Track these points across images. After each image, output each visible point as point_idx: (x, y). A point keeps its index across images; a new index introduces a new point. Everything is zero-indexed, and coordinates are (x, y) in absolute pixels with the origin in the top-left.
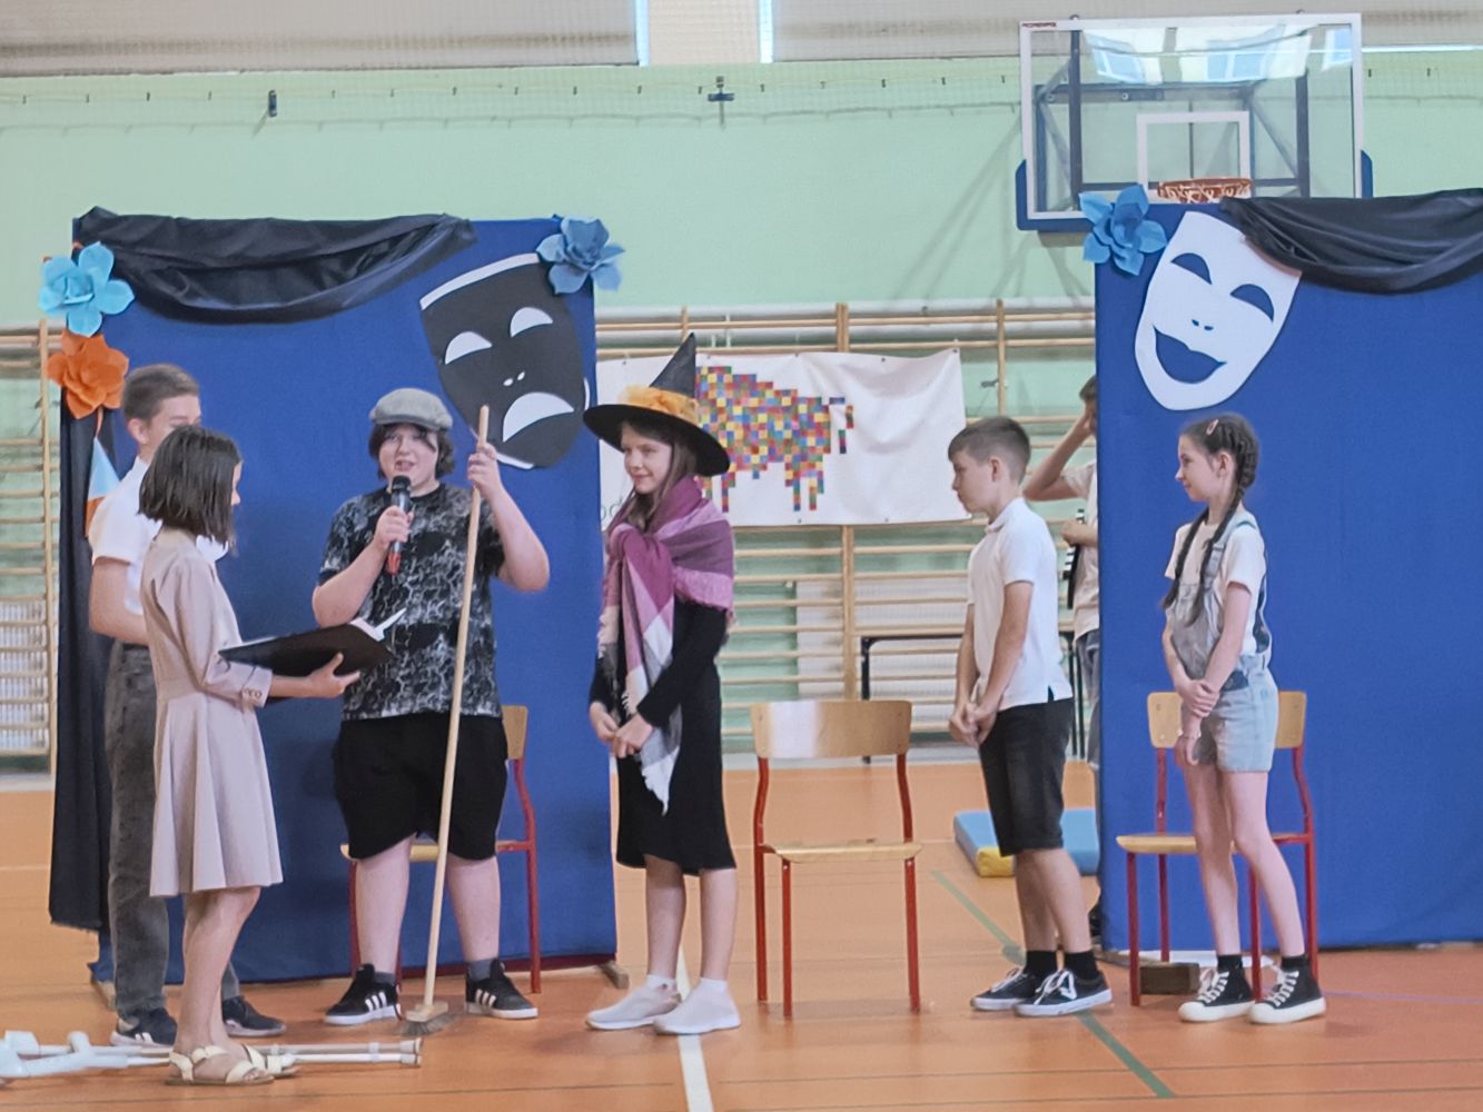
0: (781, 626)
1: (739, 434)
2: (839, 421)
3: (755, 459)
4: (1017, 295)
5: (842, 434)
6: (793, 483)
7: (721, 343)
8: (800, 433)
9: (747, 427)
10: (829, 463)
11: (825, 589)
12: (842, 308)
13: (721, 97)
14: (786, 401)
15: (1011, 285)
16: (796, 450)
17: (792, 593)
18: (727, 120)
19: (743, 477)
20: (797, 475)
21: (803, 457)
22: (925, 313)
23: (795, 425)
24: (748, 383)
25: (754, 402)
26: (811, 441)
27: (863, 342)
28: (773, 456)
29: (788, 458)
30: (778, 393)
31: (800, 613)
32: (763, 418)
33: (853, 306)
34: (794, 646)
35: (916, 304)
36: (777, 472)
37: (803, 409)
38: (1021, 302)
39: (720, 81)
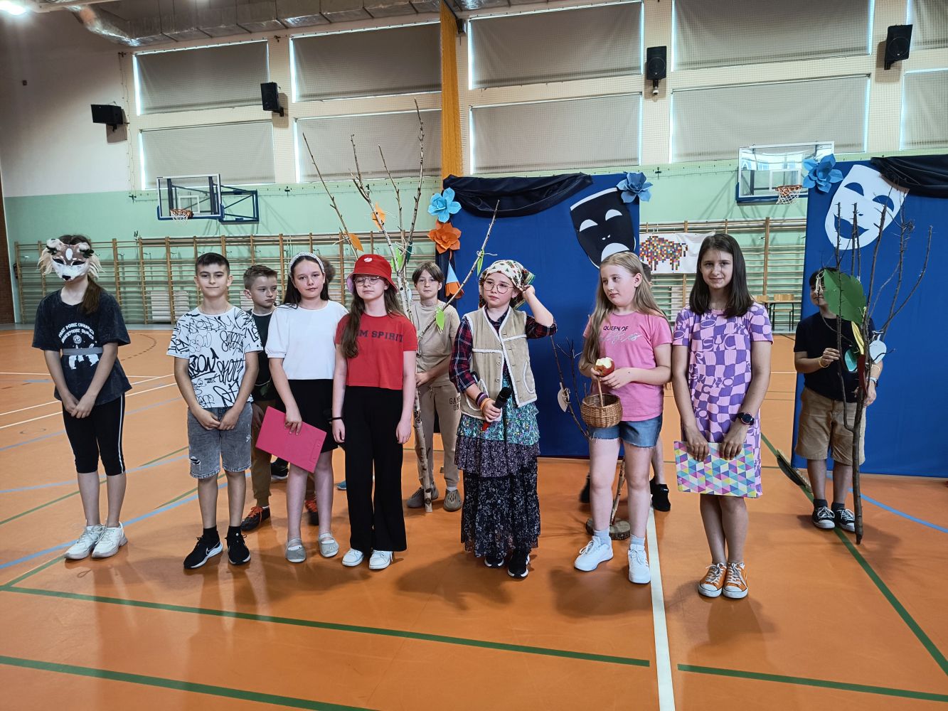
0: (667, 297)
1: (659, 252)
2: (684, 249)
3: (663, 258)
4: (731, 218)
5: (685, 252)
6: (672, 264)
7: (656, 231)
8: (675, 252)
9: (661, 250)
10: (681, 259)
11: (679, 288)
12: (686, 222)
13: (658, 172)
14: (671, 244)
15: (729, 215)
16: (673, 256)
17: (670, 289)
18: (660, 178)
19: (660, 262)
20: (673, 262)
21: (675, 257)
22: (707, 222)
23: (673, 250)
24: (662, 240)
25: (663, 245)
26: (677, 254)
27: (691, 230)
28: (667, 258)
29: (671, 258)
30: (670, 242)
31: (672, 294)
32: (665, 248)
33: (689, 222)
34: (670, 302)
35: (705, 221)
36: (668, 261)
37: (675, 246)
38: (732, 220)
39: (658, 168)
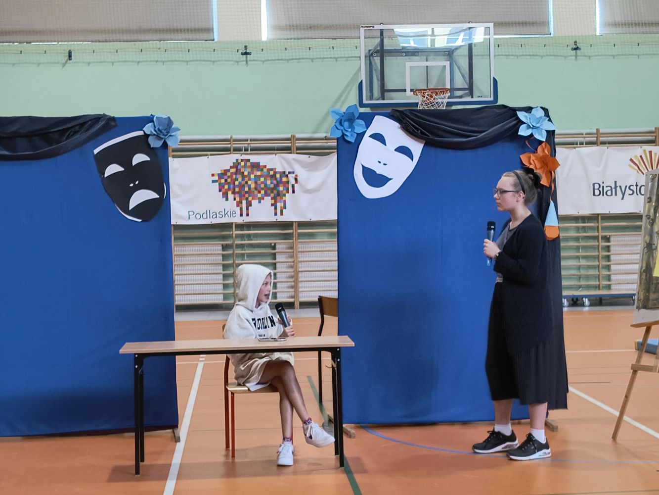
0: (269, 260)
7: (246, 150)
10: (288, 197)
11: (287, 246)
12: (293, 137)
13: (246, 54)
17: (274, 248)
18: (249, 63)
27: (301, 150)
31: (277, 256)
33: (298, 136)
34: (275, 268)
35: (323, 135)
36: (268, 200)
39: (246, 47)
